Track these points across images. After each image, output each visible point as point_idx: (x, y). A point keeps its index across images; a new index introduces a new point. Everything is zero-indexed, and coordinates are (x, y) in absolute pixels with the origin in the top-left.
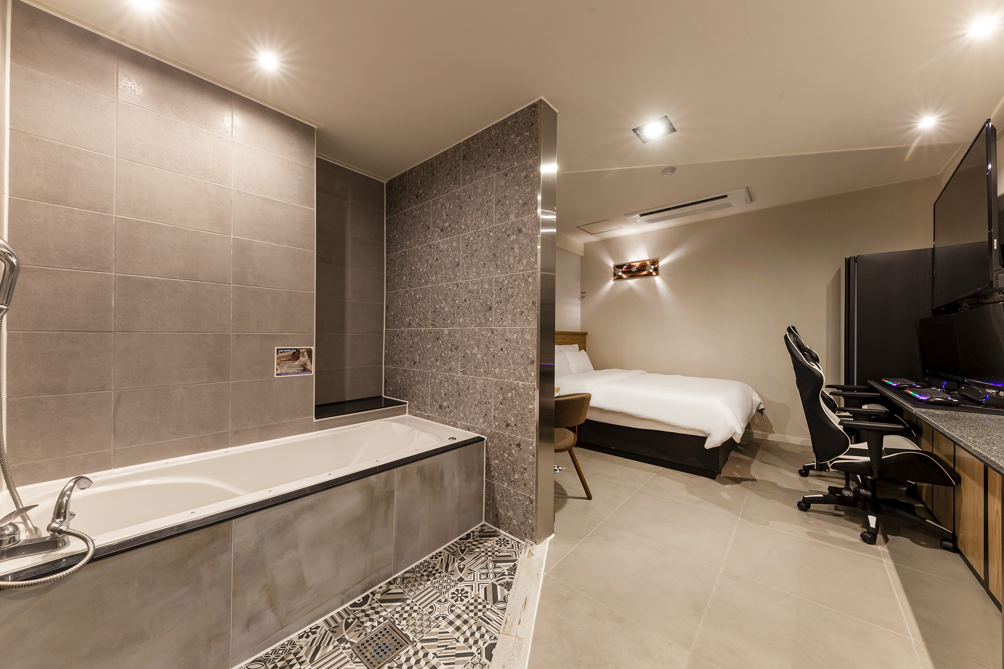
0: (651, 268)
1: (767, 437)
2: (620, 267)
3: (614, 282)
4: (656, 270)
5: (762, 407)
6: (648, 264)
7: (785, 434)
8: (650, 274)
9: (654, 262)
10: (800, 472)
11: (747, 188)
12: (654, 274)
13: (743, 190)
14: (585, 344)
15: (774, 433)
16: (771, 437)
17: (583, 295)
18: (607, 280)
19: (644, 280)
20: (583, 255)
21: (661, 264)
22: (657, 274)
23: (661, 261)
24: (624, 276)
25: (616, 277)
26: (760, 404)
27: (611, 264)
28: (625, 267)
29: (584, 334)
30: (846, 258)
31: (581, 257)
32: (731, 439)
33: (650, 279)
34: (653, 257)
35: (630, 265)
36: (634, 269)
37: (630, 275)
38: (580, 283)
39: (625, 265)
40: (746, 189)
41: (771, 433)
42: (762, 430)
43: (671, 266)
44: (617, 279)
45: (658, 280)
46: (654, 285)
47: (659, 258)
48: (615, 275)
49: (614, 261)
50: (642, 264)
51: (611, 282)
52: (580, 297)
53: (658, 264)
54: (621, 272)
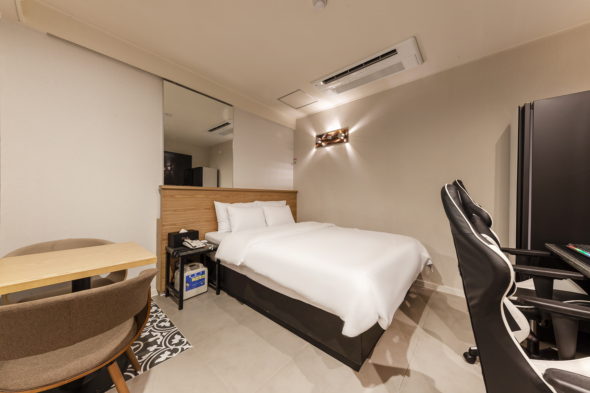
0: (342, 136)
1: (436, 288)
2: (320, 136)
3: (316, 150)
4: (346, 137)
5: (430, 263)
6: (341, 132)
7: (453, 286)
8: (342, 141)
9: (345, 131)
10: (465, 355)
11: (415, 37)
12: (345, 141)
13: (411, 41)
14: (296, 200)
15: (443, 285)
16: (440, 289)
17: (295, 161)
18: (311, 149)
19: (337, 146)
20: (295, 129)
21: (351, 132)
22: (347, 141)
23: (350, 130)
24: (323, 144)
25: (317, 145)
26: (428, 260)
27: (314, 134)
28: (324, 136)
29: (295, 193)
30: (519, 107)
31: (294, 131)
32: (377, 325)
33: (342, 145)
34: (344, 127)
35: (327, 134)
36: (330, 138)
37: (327, 143)
38: (293, 151)
39: (323, 135)
40: (414, 39)
41: (440, 284)
42: (432, 281)
43: (357, 133)
44: (318, 147)
45: (348, 146)
46: (345, 150)
47: (348, 127)
48: (317, 144)
49: (316, 132)
50: (336, 133)
51: (314, 150)
52: (293, 163)
53: (348, 132)
54: (320, 140)
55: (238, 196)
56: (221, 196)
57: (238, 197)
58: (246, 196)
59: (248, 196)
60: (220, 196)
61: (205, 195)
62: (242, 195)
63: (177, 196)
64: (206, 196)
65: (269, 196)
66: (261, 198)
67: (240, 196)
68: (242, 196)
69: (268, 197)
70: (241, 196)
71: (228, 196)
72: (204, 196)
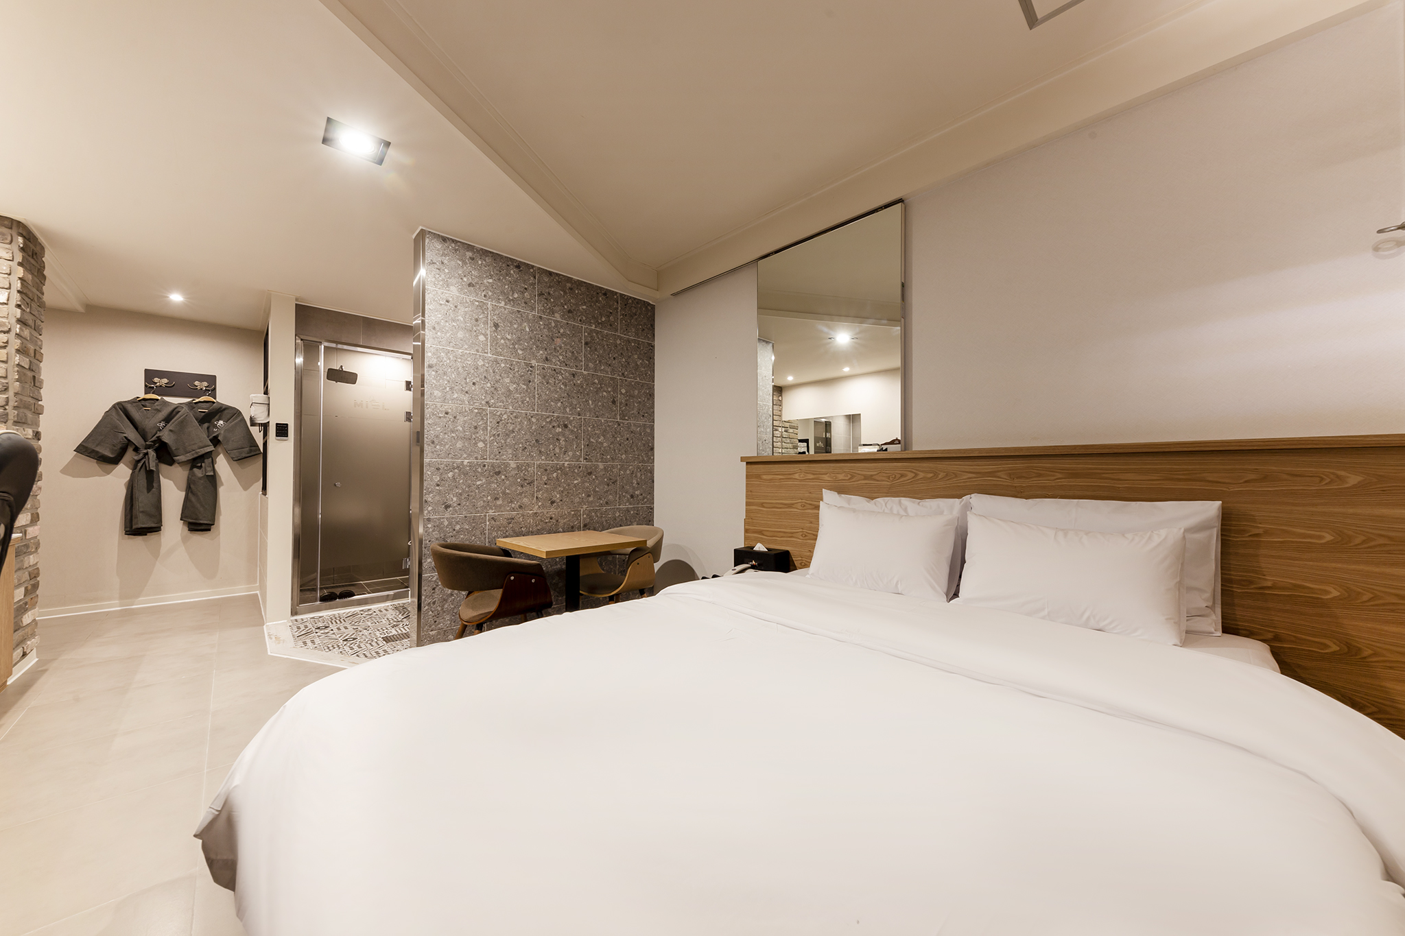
55: (906, 476)
56: (853, 477)
57: (907, 478)
58: (940, 476)
59: (947, 475)
60: (849, 476)
61: (814, 474)
62: (922, 471)
63: (764, 477)
64: (815, 476)
65: (1075, 475)
66: (1017, 483)
67: (913, 475)
68: (921, 475)
69: (1065, 482)
70: (916, 475)
71: (872, 476)
72: (812, 476)
